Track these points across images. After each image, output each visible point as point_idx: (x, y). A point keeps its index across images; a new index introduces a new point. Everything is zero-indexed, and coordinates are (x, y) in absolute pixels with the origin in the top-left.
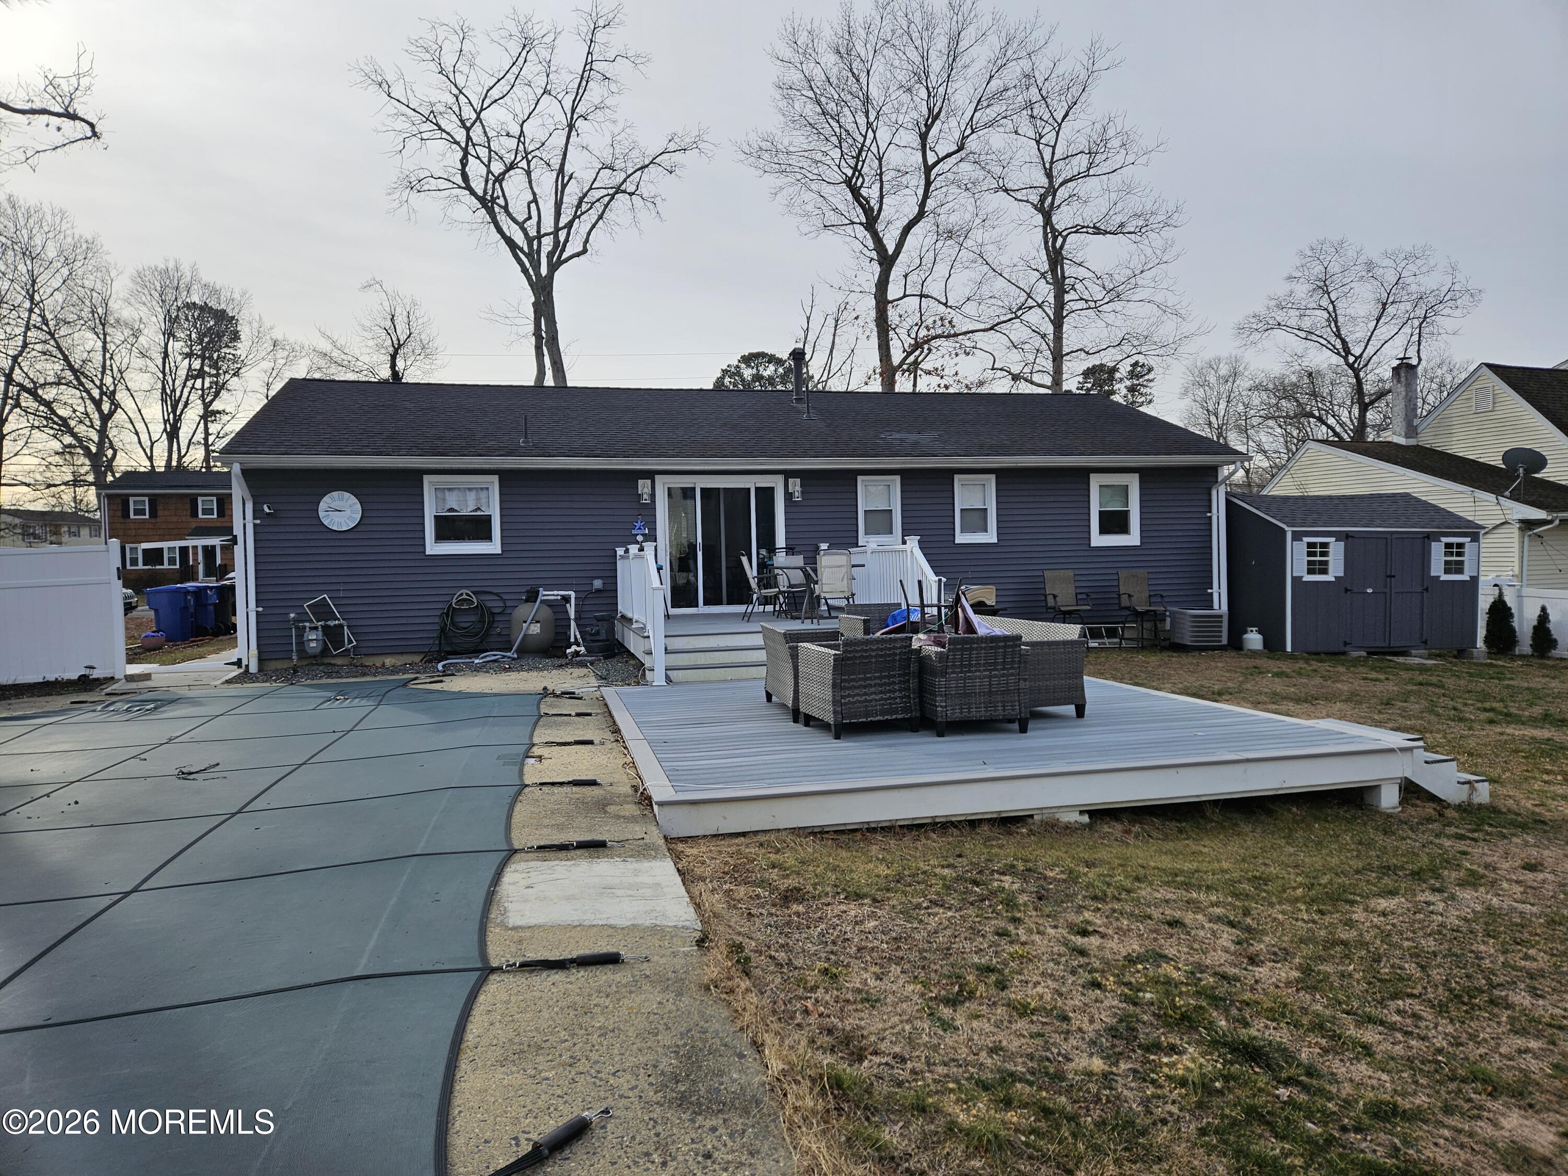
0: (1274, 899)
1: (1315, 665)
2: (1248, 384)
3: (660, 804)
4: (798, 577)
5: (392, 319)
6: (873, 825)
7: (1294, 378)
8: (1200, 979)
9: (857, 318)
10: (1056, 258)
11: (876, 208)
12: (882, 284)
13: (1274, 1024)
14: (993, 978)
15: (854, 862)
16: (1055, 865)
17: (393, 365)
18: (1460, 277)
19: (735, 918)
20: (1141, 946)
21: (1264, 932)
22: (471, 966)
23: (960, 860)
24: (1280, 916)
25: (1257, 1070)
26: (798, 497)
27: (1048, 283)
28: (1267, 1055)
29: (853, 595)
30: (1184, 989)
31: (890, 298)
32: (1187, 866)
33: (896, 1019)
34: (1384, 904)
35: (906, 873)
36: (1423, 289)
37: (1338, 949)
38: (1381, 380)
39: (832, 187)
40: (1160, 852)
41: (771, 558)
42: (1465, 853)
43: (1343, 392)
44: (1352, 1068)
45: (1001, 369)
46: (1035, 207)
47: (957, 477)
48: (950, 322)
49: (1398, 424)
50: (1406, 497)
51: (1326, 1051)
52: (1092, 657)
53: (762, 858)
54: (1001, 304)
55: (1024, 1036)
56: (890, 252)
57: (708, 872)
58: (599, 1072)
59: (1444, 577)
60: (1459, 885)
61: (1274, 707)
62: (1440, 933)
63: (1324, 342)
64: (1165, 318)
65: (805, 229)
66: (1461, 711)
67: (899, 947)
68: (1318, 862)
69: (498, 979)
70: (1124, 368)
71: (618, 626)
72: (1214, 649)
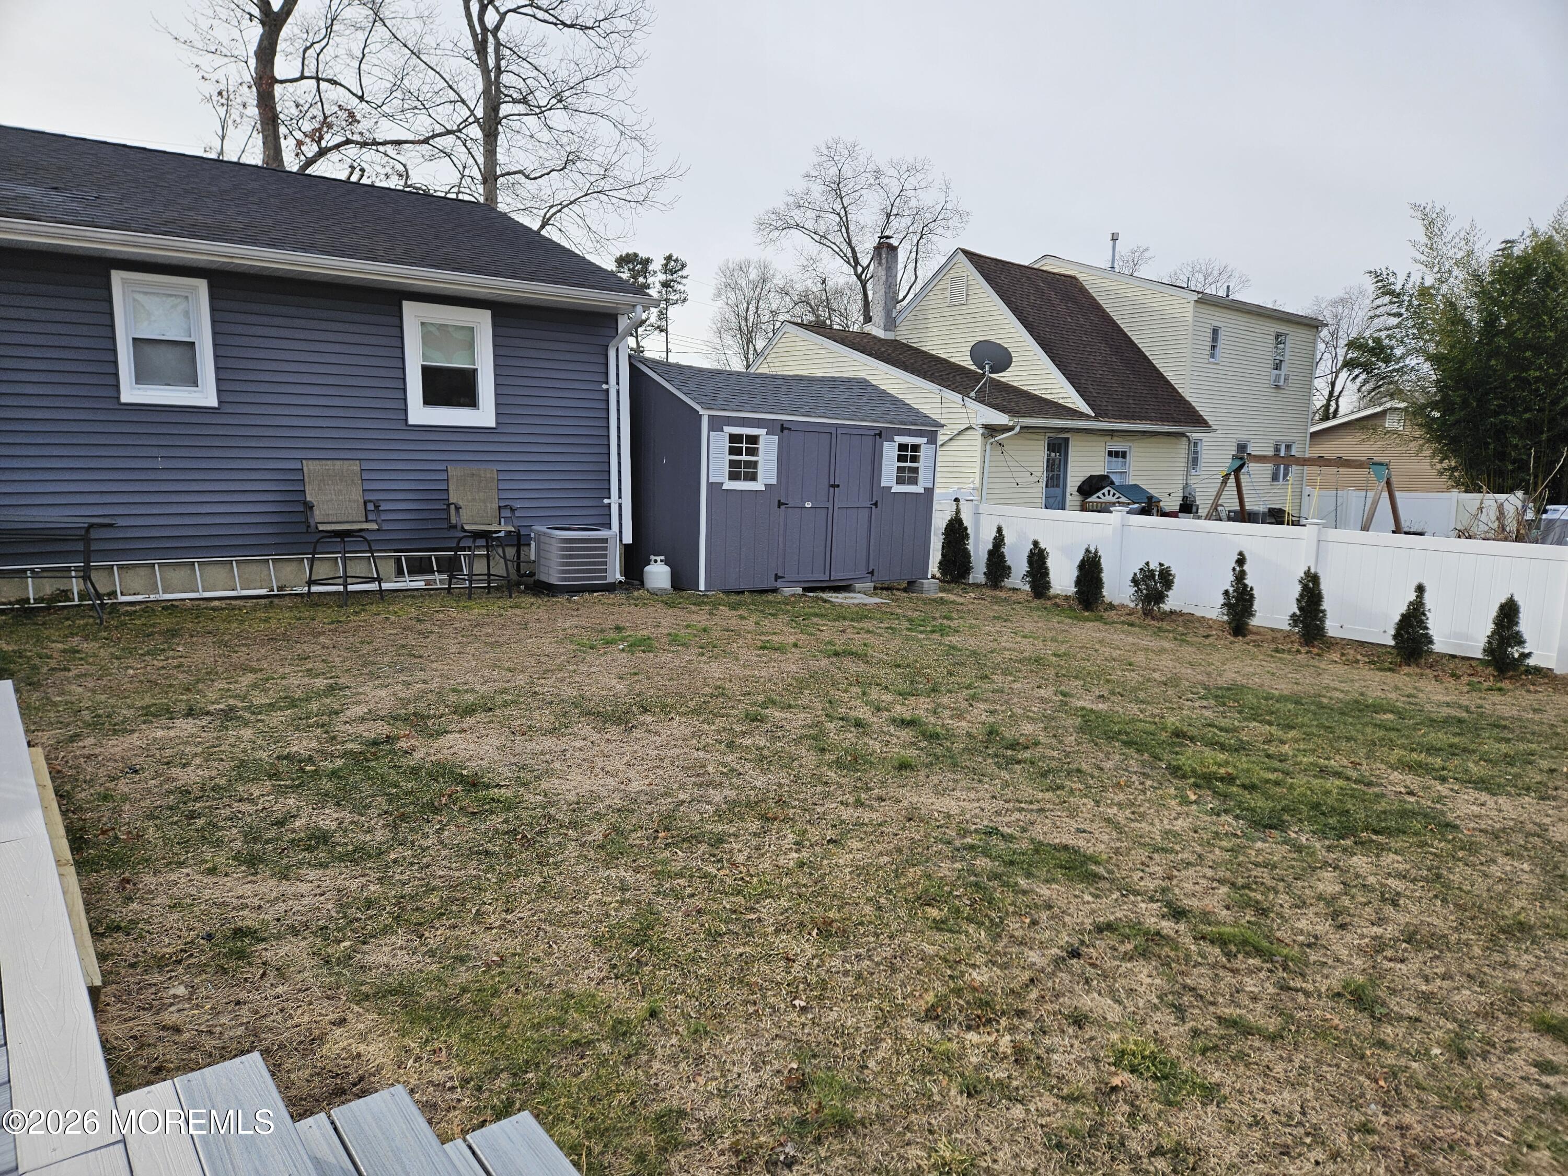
7: (810, 285)
12: (266, 54)
18: (952, 195)
31: (277, 76)
36: (921, 205)
47: (115, 275)
49: (878, 313)
50: (863, 383)
56: (276, 7)
59: (897, 489)
63: (836, 249)
70: (658, 261)
72: (592, 589)
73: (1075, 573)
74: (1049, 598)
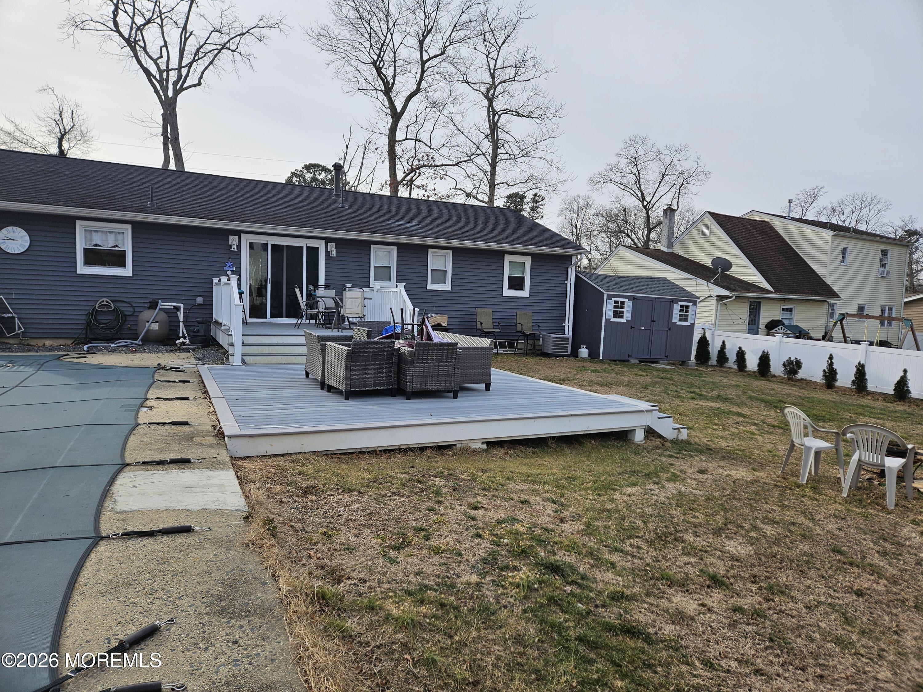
0: (577, 489)
1: (613, 366)
2: (594, 212)
3: (230, 437)
4: (331, 304)
5: (60, 114)
6: (363, 450)
7: (617, 212)
8: (534, 531)
9: (376, 149)
10: (494, 127)
11: (391, 82)
12: (393, 130)
13: (568, 553)
14: (422, 534)
15: (349, 471)
16: (465, 472)
17: (60, 146)
18: (701, 164)
19: (271, 505)
20: (505, 514)
21: (569, 506)
22: (88, 536)
23: (412, 469)
24: (579, 497)
25: (557, 577)
26: (333, 255)
27: (489, 141)
28: (562, 570)
29: (364, 316)
30: (525, 537)
31: (397, 139)
32: (535, 472)
33: (363, 559)
34: (630, 490)
35: (380, 477)
36: (683, 169)
37: (605, 514)
38: (659, 216)
39: (364, 65)
40: (522, 464)
41: (315, 291)
42: (672, 465)
43: (641, 221)
44: (605, 575)
45: (460, 189)
46: (484, 95)
47: (430, 250)
48: (432, 158)
49: (664, 240)
50: (664, 279)
51: (592, 566)
52: (499, 358)
53: (293, 468)
54: (461, 150)
55: (436, 565)
56: (399, 111)
57: (257, 477)
58: (169, 597)
59: (679, 323)
60: (667, 481)
61: (590, 388)
62: (655, 505)
63: (633, 192)
64: (551, 169)
65: (346, 89)
66: (680, 393)
67: (371, 519)
68: (601, 469)
69: (106, 543)
70: (529, 196)
71: (213, 327)
72: (563, 356)
73: (758, 361)
74: (746, 372)
